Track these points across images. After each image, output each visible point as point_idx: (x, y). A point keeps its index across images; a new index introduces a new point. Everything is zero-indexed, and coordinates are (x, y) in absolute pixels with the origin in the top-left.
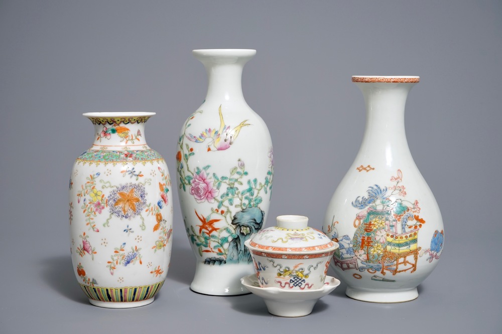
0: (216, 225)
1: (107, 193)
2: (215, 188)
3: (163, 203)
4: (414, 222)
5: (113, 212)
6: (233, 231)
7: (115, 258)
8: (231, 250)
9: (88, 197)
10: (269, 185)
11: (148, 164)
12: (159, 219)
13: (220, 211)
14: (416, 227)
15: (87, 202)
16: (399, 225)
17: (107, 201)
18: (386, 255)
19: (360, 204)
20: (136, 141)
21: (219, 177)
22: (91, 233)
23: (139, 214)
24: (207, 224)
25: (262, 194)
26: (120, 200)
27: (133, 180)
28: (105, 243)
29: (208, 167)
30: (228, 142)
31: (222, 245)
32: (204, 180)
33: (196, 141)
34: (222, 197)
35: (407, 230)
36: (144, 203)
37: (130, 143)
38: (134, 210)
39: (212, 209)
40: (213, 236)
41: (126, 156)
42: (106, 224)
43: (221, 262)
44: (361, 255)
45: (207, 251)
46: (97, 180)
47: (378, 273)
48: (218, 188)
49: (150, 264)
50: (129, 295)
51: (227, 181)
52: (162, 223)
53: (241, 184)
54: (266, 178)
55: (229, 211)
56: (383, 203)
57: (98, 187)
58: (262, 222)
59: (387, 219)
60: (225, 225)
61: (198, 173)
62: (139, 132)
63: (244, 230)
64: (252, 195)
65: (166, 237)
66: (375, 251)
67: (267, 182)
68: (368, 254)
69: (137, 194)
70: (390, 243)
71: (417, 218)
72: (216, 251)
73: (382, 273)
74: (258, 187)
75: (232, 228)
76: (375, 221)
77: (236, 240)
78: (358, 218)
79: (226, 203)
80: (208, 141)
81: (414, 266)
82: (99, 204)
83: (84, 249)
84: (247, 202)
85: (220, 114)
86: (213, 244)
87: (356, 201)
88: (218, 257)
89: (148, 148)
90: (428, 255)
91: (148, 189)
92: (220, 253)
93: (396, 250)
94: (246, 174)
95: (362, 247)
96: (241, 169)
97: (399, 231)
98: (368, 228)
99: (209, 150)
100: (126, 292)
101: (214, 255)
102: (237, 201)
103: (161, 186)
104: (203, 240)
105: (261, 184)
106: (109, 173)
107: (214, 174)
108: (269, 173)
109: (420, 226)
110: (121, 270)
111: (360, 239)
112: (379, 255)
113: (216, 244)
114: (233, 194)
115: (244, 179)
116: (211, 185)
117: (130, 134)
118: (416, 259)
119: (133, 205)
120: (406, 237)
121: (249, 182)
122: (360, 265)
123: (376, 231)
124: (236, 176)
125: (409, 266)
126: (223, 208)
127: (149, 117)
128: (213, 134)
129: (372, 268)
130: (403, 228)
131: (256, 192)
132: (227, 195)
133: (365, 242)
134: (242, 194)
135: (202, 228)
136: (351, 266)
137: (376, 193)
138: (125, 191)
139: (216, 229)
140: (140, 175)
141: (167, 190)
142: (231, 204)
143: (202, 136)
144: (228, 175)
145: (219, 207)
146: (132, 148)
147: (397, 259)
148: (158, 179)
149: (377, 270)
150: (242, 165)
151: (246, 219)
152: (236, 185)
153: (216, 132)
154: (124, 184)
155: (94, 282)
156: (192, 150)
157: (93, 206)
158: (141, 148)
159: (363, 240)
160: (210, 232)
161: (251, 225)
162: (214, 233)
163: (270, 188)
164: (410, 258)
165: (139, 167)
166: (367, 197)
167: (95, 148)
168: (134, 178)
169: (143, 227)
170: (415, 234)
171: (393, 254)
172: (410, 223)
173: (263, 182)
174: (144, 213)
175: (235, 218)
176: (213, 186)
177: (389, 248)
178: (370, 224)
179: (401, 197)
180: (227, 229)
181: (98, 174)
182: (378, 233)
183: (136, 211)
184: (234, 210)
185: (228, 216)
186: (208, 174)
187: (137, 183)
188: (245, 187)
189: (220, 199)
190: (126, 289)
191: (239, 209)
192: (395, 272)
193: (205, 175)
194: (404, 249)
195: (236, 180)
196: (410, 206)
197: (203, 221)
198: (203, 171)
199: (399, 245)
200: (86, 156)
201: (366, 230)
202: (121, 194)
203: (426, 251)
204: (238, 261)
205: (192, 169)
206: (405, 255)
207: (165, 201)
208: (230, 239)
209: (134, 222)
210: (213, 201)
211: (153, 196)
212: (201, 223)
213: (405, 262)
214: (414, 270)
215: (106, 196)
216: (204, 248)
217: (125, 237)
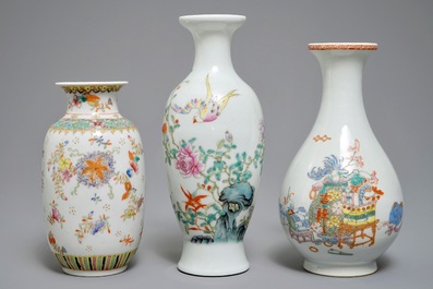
0: (202, 201)
1: (75, 161)
2: (201, 162)
3: (132, 172)
4: (372, 193)
5: (80, 180)
6: (221, 208)
7: (83, 227)
8: (219, 228)
9: (57, 165)
10: (260, 159)
11: (117, 132)
12: (129, 187)
13: (206, 186)
14: (374, 199)
15: (56, 170)
16: (356, 197)
17: (75, 170)
18: (343, 228)
19: (316, 175)
20: (107, 110)
21: (206, 149)
22: (59, 201)
23: (107, 182)
24: (193, 200)
25: (252, 168)
26: (87, 169)
27: (101, 149)
28: (73, 211)
29: (194, 139)
30: (215, 113)
31: (209, 223)
32: (189, 154)
33: (182, 113)
34: (208, 172)
35: (365, 202)
36: (112, 172)
37: (100, 111)
38: (102, 178)
39: (198, 185)
40: (199, 213)
41: (95, 124)
42: (74, 193)
43: (208, 240)
44: (317, 227)
45: (194, 229)
46: (66, 148)
47: (335, 247)
48: (204, 162)
49: (118, 233)
50: (98, 263)
51: (214, 155)
52: (132, 191)
53: (229, 158)
54: (256, 152)
55: (216, 187)
56: (339, 174)
57: (67, 154)
58: (251, 198)
59: (344, 191)
60: (213, 202)
61: (183, 146)
62: (110, 100)
63: (232, 207)
64: (241, 169)
65: (136, 206)
66: (332, 223)
67: (257, 156)
68: (324, 227)
69: (105, 163)
70: (346, 216)
71: (375, 190)
72: (203, 228)
73: (339, 246)
74: (247, 161)
75: (219, 205)
76: (331, 192)
77: (224, 217)
78: (314, 189)
79: (213, 178)
80: (194, 112)
81: (372, 239)
82: (67, 172)
83: (54, 217)
84: (235, 177)
85: (208, 84)
86: (199, 221)
87: (312, 171)
88: (205, 235)
89: (120, 116)
90: (386, 228)
91: (116, 157)
92: (207, 231)
93: (353, 223)
94: (234, 147)
95: (318, 219)
96: (228, 142)
97: (356, 203)
98: (324, 200)
99: (195, 121)
100: (95, 261)
101: (200, 233)
102: (224, 176)
103: (130, 154)
104: (189, 217)
105: (250, 158)
106: (77, 141)
107: (200, 148)
108: (259, 146)
109: (378, 197)
110: (89, 238)
111: (316, 212)
112: (335, 228)
113: (203, 221)
114: (220, 169)
115: (233, 153)
116: (197, 159)
117: (100, 103)
118: (374, 232)
119: (101, 173)
120: (364, 209)
121: (237, 156)
122: (316, 238)
123: (332, 203)
124: (223, 149)
125: (366, 239)
126: (209, 184)
127: (120, 86)
128: (199, 104)
129: (328, 240)
130: (360, 200)
131: (245, 166)
132: (214, 169)
133: (321, 214)
134: (231, 168)
135: (188, 204)
136: (307, 238)
137: (331, 163)
138: (92, 160)
139: (202, 206)
140: (108, 143)
141: (138, 159)
142: (219, 179)
143: (188, 106)
144: (215, 148)
145: (205, 182)
146: (102, 117)
147: (354, 232)
148: (128, 147)
149: (333, 243)
150: (230, 138)
151: (234, 195)
152: (224, 159)
153: (202, 103)
154: (91, 152)
155: (64, 250)
156: (177, 121)
157: (61, 174)
158: (111, 117)
159: (319, 212)
160: (197, 208)
161: (240, 201)
162: (201, 210)
163: (261, 162)
164: (368, 231)
165: (107, 135)
166: (323, 167)
167: (66, 117)
168: (103, 146)
169: (111, 195)
170: (373, 206)
171: (351, 226)
172: (367, 194)
173: (253, 156)
174: (112, 182)
175: (223, 194)
176: (198, 160)
177: (345, 220)
178: (326, 196)
179: (359, 168)
180: (214, 206)
181: (67, 142)
182: (335, 205)
183: (104, 180)
184: (222, 186)
185: (215, 192)
186: (194, 147)
187: (105, 151)
188: (234, 161)
189: (207, 174)
190: (95, 258)
191: (227, 185)
192: (352, 245)
193: (191, 149)
194: (361, 222)
195: (224, 154)
196: (367, 177)
197: (190, 197)
198: (189, 144)
199: (356, 218)
200: (57, 124)
201: (322, 202)
202: (89, 162)
203: (385, 224)
204: (226, 239)
205: (177, 142)
206: (362, 228)
207: (135, 170)
208: (218, 216)
209: (103, 191)
210: (199, 175)
211: (121, 164)
212: (187, 200)
213: (363, 236)
214: (373, 243)
215: (74, 165)
216: (191, 226)
217: (93, 206)
